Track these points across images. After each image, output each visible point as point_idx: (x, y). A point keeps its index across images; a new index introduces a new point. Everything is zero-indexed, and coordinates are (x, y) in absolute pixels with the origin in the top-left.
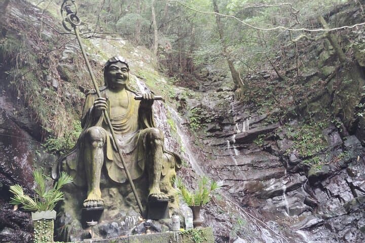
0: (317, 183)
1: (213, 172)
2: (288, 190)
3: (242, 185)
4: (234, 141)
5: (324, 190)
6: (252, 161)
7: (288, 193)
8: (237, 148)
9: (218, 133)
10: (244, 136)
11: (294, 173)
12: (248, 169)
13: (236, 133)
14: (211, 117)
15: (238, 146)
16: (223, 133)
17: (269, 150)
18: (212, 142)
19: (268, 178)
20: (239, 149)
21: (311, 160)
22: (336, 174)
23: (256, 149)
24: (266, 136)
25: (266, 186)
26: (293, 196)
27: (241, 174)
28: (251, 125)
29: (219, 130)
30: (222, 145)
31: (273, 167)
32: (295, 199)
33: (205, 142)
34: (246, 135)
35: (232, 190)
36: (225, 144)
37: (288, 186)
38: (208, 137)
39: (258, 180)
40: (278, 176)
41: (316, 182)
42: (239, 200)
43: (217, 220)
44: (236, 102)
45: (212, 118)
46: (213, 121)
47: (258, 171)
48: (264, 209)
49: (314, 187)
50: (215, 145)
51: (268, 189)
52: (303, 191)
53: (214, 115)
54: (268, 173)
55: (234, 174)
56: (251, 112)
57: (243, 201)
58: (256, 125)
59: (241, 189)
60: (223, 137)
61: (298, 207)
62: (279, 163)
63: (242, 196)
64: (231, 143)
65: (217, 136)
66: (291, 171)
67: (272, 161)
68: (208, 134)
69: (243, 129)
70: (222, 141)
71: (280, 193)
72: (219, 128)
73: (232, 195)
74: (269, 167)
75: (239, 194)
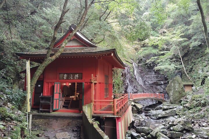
2: (164, 84)
6: (157, 76)
18: (148, 70)
27: (153, 79)
31: (161, 78)
32: (165, 86)
33: (146, 70)
36: (151, 71)
39: (157, 81)
40: (162, 80)
59: (152, 83)
64: (153, 71)
65: (149, 69)
66: (165, 79)
68: (147, 68)
70: (151, 70)
71: (162, 84)
73: (149, 84)
74: (160, 78)
75: (151, 84)
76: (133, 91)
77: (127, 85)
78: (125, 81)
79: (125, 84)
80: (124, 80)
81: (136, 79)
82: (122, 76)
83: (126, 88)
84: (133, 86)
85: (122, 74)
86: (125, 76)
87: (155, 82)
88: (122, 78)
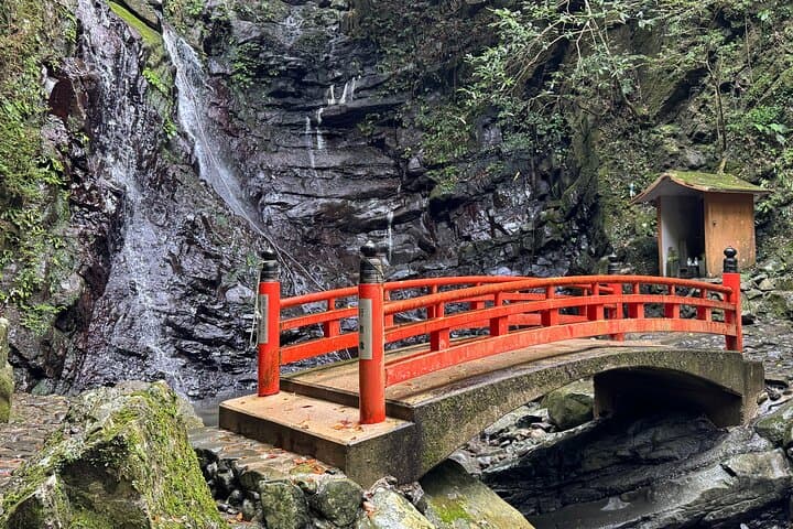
0: (442, 213)
1: (262, 176)
2: (397, 220)
3: (315, 206)
4: (320, 120)
5: (452, 225)
6: (343, 163)
7: (397, 226)
8: (323, 135)
9: (290, 100)
10: (339, 113)
11: (413, 192)
12: (334, 177)
13: (326, 105)
14: (279, 65)
15: (326, 131)
16: (300, 102)
17: (380, 145)
18: (274, 117)
19: (365, 197)
20: (328, 137)
21: (442, 171)
22: (476, 200)
23: (358, 140)
24: (382, 118)
25: (360, 212)
26: (404, 231)
27: (318, 186)
28: (357, 91)
29: (292, 94)
30: (295, 125)
31: (380, 178)
32: (405, 237)
33: (261, 115)
34: (344, 111)
35: (293, 212)
36: (302, 125)
37: (397, 214)
38: (268, 106)
39: (346, 198)
40: (383, 195)
41: (442, 210)
42: (303, 230)
43: (207, 255)
44: (343, 38)
45: (283, 68)
46: (282, 74)
47: (351, 182)
48: (349, 249)
49: (439, 220)
50: (280, 125)
51: (361, 216)
52: (422, 224)
53: (286, 63)
54: (366, 187)
55: (303, 184)
56: (364, 65)
57: (311, 232)
58: (366, 93)
59: (312, 211)
60: (298, 110)
61: (407, 251)
62: (392, 172)
63: (309, 225)
64: (314, 124)
65: (288, 108)
66: (409, 187)
67: (382, 166)
68: (270, 100)
69: (341, 98)
70: (297, 118)
71: (382, 224)
72: (293, 90)
73: (292, 221)
74: (372, 177)
75: (305, 220)
76: (178, 269)
77: (110, 206)
78: (92, 163)
79: (85, 202)
80: (78, 152)
81: (196, 167)
82: (61, 102)
83: (106, 244)
84: (179, 223)
85: (51, 84)
86: (96, 120)
87: (339, 207)
88: (54, 132)
